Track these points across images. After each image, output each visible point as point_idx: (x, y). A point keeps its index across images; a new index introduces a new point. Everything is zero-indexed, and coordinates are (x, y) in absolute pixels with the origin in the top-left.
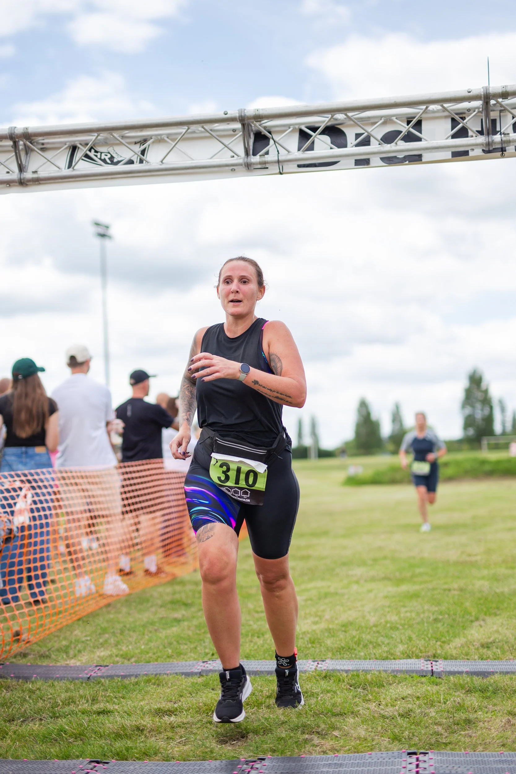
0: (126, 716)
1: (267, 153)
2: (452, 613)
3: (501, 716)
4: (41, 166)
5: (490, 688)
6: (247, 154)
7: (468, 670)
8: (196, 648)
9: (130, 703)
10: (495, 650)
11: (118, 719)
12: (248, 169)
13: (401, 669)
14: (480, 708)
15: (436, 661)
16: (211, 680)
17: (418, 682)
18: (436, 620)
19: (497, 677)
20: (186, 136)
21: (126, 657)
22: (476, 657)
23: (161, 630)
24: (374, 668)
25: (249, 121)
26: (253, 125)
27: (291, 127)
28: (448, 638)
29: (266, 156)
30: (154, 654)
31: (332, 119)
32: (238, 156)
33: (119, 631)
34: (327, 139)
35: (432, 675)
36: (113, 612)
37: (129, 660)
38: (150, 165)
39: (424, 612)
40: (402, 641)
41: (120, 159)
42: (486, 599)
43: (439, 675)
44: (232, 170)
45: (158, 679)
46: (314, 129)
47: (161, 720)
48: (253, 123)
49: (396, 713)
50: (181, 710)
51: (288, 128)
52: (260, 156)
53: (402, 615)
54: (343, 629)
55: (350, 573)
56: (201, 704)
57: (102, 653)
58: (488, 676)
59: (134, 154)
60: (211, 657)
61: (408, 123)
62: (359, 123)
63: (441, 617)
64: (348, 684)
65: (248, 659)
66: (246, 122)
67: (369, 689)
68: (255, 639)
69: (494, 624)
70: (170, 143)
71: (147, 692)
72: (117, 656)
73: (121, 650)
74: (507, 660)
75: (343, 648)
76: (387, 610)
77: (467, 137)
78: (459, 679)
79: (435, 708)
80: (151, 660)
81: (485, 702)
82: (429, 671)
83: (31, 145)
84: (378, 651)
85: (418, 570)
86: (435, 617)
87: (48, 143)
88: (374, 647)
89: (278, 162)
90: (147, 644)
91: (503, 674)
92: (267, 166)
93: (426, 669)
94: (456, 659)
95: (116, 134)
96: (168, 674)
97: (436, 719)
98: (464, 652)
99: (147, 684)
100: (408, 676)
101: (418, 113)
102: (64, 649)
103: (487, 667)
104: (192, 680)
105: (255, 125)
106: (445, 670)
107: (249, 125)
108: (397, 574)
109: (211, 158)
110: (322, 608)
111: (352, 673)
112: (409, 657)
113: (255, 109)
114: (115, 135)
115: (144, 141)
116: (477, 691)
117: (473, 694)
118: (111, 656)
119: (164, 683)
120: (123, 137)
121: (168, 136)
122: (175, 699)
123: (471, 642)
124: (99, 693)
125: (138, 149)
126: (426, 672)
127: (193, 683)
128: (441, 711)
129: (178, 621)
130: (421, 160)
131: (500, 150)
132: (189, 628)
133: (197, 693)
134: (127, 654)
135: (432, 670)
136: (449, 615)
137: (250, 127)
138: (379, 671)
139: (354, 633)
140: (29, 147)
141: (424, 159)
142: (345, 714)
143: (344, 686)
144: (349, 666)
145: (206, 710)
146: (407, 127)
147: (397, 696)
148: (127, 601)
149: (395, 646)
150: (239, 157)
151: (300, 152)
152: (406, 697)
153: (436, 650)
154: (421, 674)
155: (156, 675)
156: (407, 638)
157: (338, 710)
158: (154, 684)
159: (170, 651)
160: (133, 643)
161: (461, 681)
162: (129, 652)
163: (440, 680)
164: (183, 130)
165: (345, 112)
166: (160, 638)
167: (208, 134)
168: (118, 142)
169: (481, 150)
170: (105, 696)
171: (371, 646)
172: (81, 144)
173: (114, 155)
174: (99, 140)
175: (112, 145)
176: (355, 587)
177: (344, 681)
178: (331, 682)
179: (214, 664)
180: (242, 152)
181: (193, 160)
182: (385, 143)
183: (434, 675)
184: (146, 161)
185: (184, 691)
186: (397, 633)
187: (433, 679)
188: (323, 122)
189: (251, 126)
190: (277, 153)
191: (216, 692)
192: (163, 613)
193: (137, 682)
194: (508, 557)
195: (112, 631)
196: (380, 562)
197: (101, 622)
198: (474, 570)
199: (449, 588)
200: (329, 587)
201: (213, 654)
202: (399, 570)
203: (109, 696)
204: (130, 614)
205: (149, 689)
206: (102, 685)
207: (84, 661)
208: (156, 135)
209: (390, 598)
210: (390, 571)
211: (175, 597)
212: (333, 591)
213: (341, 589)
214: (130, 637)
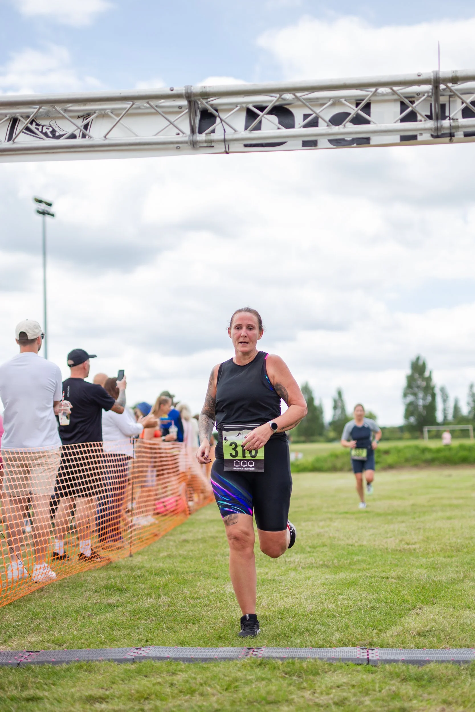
0: (56, 703)
1: (213, 131)
2: (389, 601)
3: (436, 704)
5: (426, 677)
6: (193, 131)
7: (404, 658)
8: (129, 634)
9: (60, 689)
10: (431, 638)
11: (48, 706)
12: (194, 147)
13: (337, 657)
14: (415, 697)
15: (373, 649)
16: (144, 667)
17: (353, 671)
18: (373, 608)
19: (432, 665)
20: (130, 111)
21: (58, 643)
22: (413, 646)
23: (95, 616)
24: (309, 656)
25: (196, 98)
26: (199, 103)
27: (238, 105)
28: (384, 626)
29: (212, 134)
30: (87, 640)
31: (280, 99)
32: (183, 133)
33: (51, 616)
34: (274, 119)
35: (368, 664)
36: (45, 596)
37: (61, 646)
38: (93, 140)
39: (361, 601)
40: (338, 629)
41: (62, 133)
42: (424, 587)
43: (375, 663)
44: (177, 148)
45: (90, 666)
46: (262, 109)
47: (92, 707)
48: (199, 100)
49: (331, 702)
50: (113, 697)
51: (235, 107)
52: (206, 134)
53: (339, 603)
54: (280, 616)
55: (288, 560)
56: (133, 691)
57: (33, 638)
58: (423, 665)
59: (77, 128)
60: (144, 644)
61: (357, 105)
62: (307, 104)
63: (378, 605)
64: (283, 671)
65: (182, 646)
66: (193, 99)
67: (304, 676)
68: (191, 626)
69: (431, 612)
70: (114, 118)
71: (78, 679)
72: (48, 642)
73: (53, 635)
74: (443, 648)
75: (280, 635)
76: (324, 597)
77: (416, 121)
78: (395, 668)
79: (371, 696)
80: (83, 645)
81: (420, 691)
82: (364, 659)
84: (315, 639)
85: (356, 558)
86: (372, 605)
88: (310, 635)
89: (225, 141)
90: (80, 630)
91: (439, 663)
92: (213, 145)
93: (361, 657)
94: (392, 647)
95: (58, 108)
96: (100, 661)
97: (370, 707)
98: (400, 640)
99: (79, 671)
100: (343, 664)
101: (367, 96)
103: (423, 656)
104: (125, 667)
105: (202, 103)
106: (381, 658)
107: (195, 102)
108: (335, 561)
109: (156, 135)
111: (287, 660)
112: (345, 645)
113: (202, 87)
115: (88, 115)
116: (412, 680)
117: (409, 683)
118: (42, 641)
119: (96, 669)
120: (66, 111)
121: (113, 111)
122: (107, 686)
123: (408, 630)
124: (29, 679)
125: (81, 123)
126: (362, 660)
127: (126, 669)
128: (376, 699)
129: (112, 606)
130: (369, 143)
131: (449, 135)
132: (123, 614)
133: (129, 680)
134: (58, 640)
135: (368, 658)
136: (386, 603)
137: (196, 104)
138: (315, 659)
139: (291, 620)
141: (372, 142)
142: (279, 702)
143: (280, 673)
144: (284, 654)
145: (139, 697)
146: (356, 109)
147: (332, 684)
148: (60, 586)
149: (332, 634)
150: (185, 135)
151: (247, 131)
152: (342, 685)
153: (372, 638)
154: (357, 663)
155: (88, 661)
156: (344, 626)
157: (271, 698)
158: (86, 671)
159: (103, 637)
160: (66, 628)
161: (397, 670)
162: (61, 638)
163: (376, 668)
164: (127, 105)
165: (294, 92)
166: (94, 624)
167: (153, 111)
168: (60, 115)
169: (429, 135)
170: (35, 683)
171: (307, 634)
172: (22, 117)
173: (56, 129)
174: (41, 113)
175: (54, 118)
176: (293, 574)
177: (279, 669)
178: (266, 669)
179: (148, 651)
180: (187, 129)
181: (137, 136)
182: (334, 125)
183: (370, 663)
184: (89, 136)
185: (117, 678)
186: (334, 620)
187: (369, 667)
188: (271, 101)
189: (198, 103)
190: (223, 131)
191: (148, 679)
192: (96, 598)
193: (68, 668)
194: (446, 546)
195: (43, 616)
196: (318, 549)
197: (33, 606)
198: (412, 558)
199: (387, 576)
200: (267, 573)
201: (147, 641)
202: (337, 558)
203: (39, 683)
204: (62, 599)
205: (81, 675)
206: (33, 671)
207: (14, 647)
208: (100, 110)
209: (327, 585)
210: (328, 558)
211: (110, 582)
212: (270, 578)
213: (278, 576)
214: (63, 623)
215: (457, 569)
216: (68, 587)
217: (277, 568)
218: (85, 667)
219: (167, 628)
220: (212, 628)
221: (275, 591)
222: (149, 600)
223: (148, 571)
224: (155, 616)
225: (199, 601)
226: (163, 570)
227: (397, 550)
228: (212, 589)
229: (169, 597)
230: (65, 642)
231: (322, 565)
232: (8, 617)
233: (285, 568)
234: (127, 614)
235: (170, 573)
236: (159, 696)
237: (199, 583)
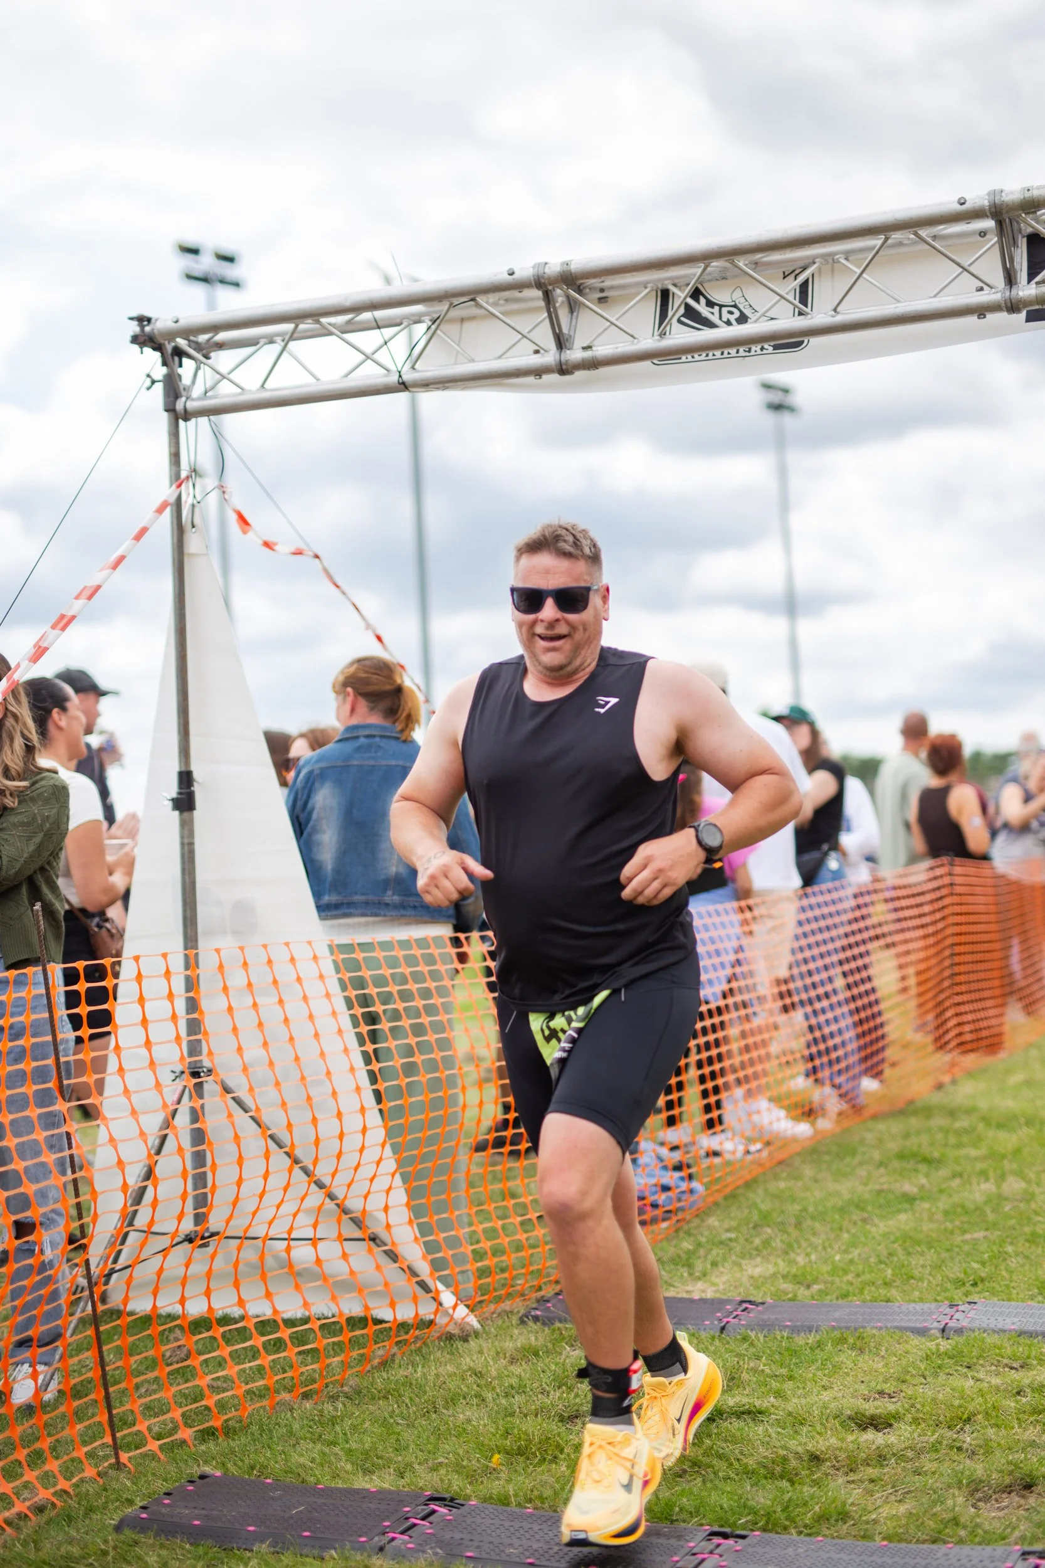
4: (600, 335)
6: (1010, 279)
12: (1014, 311)
16: (966, 1346)
20: (883, 253)
21: (801, 1280)
23: (876, 1220)
25: (1011, 213)
26: (1021, 221)
30: (858, 1275)
32: (991, 288)
33: (793, 1220)
36: (784, 1175)
37: (808, 1287)
38: (815, 318)
44: (979, 316)
45: (860, 1338)
47: (862, 1438)
48: (1019, 216)
52: (1037, 283)
56: (941, 1405)
57: (757, 1268)
59: (779, 297)
66: (1005, 216)
70: (851, 270)
71: (837, 1367)
72: (784, 1277)
73: (794, 1262)
80: (851, 1289)
83: (577, 296)
87: (612, 288)
90: (846, 1252)
95: (741, 262)
96: (880, 1327)
99: (839, 1347)
102: (684, 1257)
104: (927, 1345)
105: (1025, 221)
107: (1013, 222)
109: (935, 296)
113: (1024, 188)
114: (741, 264)
115: (802, 268)
118: (774, 1275)
119: (872, 1344)
120: (754, 266)
121: (848, 255)
124: (744, 1363)
129: (909, 1199)
132: (931, 1216)
133: (936, 1375)
134: (803, 1275)
137: (1015, 225)
140: (576, 301)
145: (952, 1418)
150: (993, 290)
155: (856, 1329)
158: (853, 1348)
160: (820, 1248)
162: (808, 1269)
164: (877, 241)
166: (874, 1238)
167: (927, 247)
168: (747, 278)
172: (675, 285)
174: (710, 274)
175: (737, 284)
179: (972, 1313)
180: (998, 279)
181: (898, 301)
185: (912, 1370)
189: (1018, 223)
191: (975, 1373)
192: (883, 1180)
193: (818, 1342)
195: (779, 1220)
197: (760, 1199)
201: (975, 1284)
203: (763, 1371)
204: (816, 1181)
205: (842, 1358)
206: (752, 1344)
207: (721, 1287)
208: (824, 256)
211: (908, 1143)
214: (814, 1234)
216: (829, 1153)
218: (851, 1341)
222: (983, 1186)
223: (984, 1119)
226: (1014, 1117)
229: (1024, 1178)
230: (816, 1281)
232: (713, 1221)
234: (939, 1216)
235: (1029, 1123)
236: (994, 1416)
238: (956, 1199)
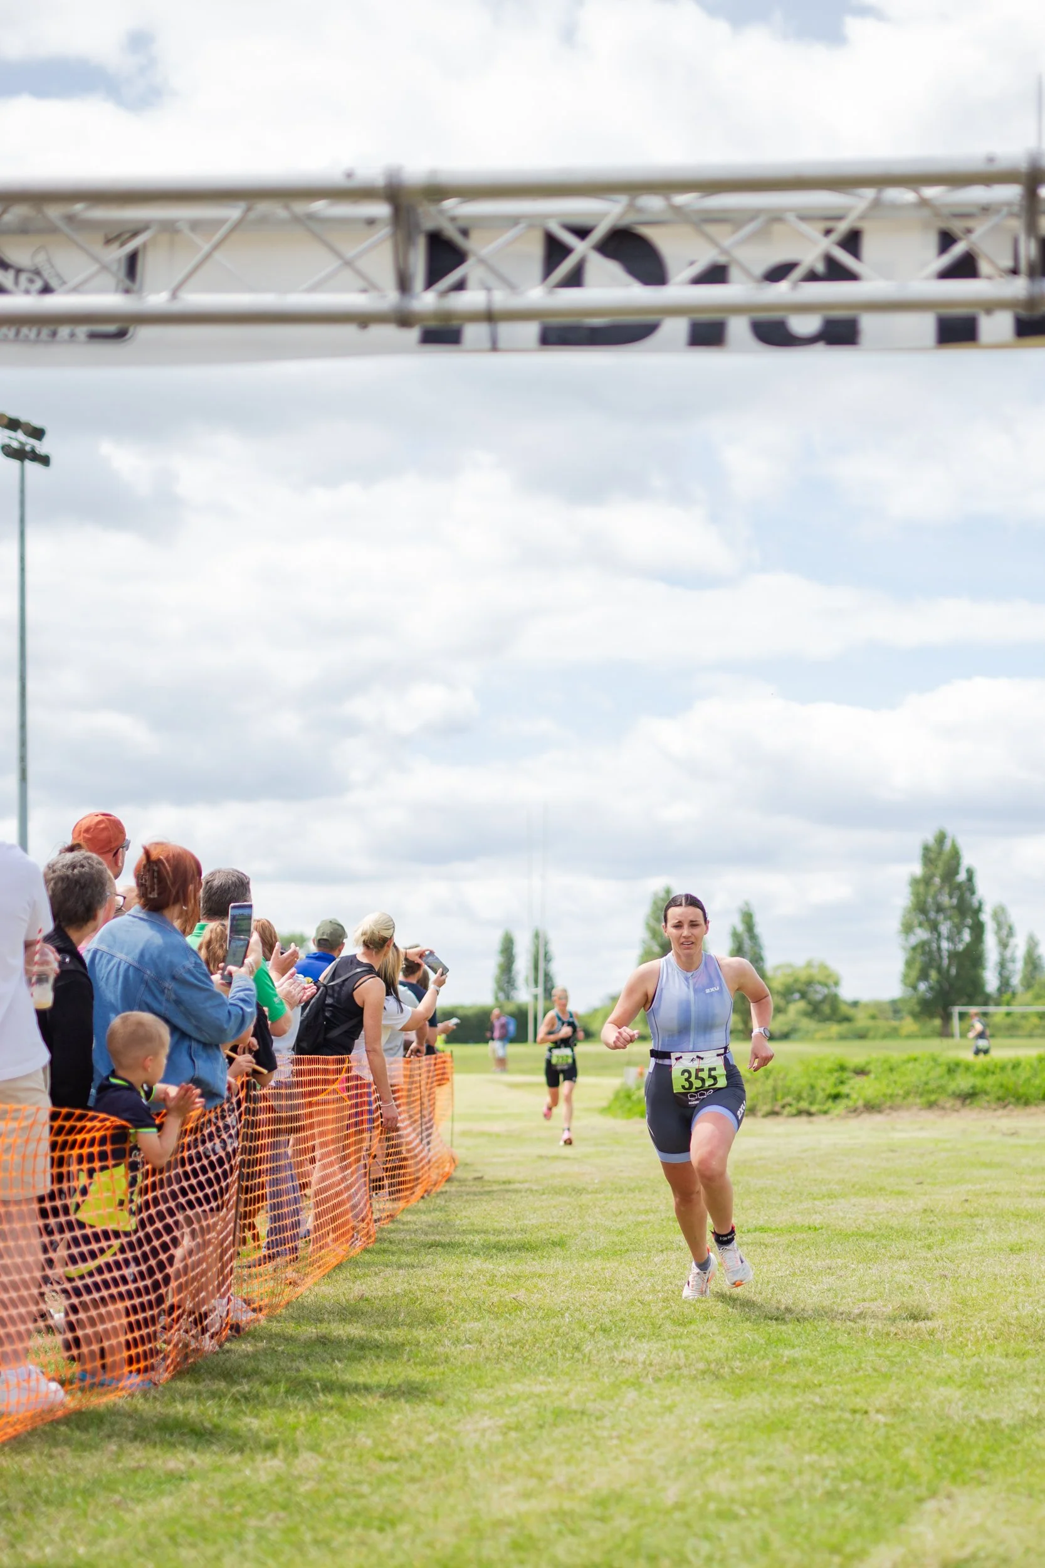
1: (460, 286)
2: (870, 1475)
6: (403, 284)
12: (404, 325)
18: (833, 1496)
25: (411, 199)
26: (422, 213)
29: (452, 295)
31: (629, 210)
32: (377, 290)
38: (144, 301)
39: (800, 1472)
42: (955, 1438)
46: (581, 233)
48: (420, 205)
52: (437, 293)
54: (598, 1512)
55: (618, 1356)
59: (102, 267)
62: (699, 224)
63: (844, 1487)
66: (404, 201)
68: (373, 1536)
76: (710, 1461)
85: (787, 1353)
86: (828, 1485)
89: (490, 315)
101: (855, 207)
105: (427, 213)
107: (411, 211)
110: (547, 1452)
113: (429, 170)
114: (52, 216)
129: (176, 1478)
132: (203, 1499)
136: (863, 1479)
137: (412, 215)
139: (625, 1525)
146: (824, 242)
150: (381, 295)
151: (545, 289)
164: (234, 211)
165: (666, 193)
176: (630, 1396)
180: (388, 281)
188: (606, 214)
189: (418, 215)
194: (1010, 1324)
196: (693, 1327)
198: (925, 1358)
199: (865, 1407)
200: (566, 1394)
202: (742, 1353)
208: (162, 221)
209: (717, 1429)
210: (719, 1354)
212: (574, 1406)
213: (595, 1400)
215: (1037, 1390)
217: (592, 1379)
219: (316, 1542)
220: (430, 1545)
221: (588, 1443)
222: (269, 1463)
224: (284, 1508)
225: (395, 1467)
227: (888, 1334)
228: (429, 1434)
229: (321, 1454)
231: (704, 1372)
233: (612, 1379)
234: (213, 1500)
237: (397, 1417)
238: (236, 1479)
